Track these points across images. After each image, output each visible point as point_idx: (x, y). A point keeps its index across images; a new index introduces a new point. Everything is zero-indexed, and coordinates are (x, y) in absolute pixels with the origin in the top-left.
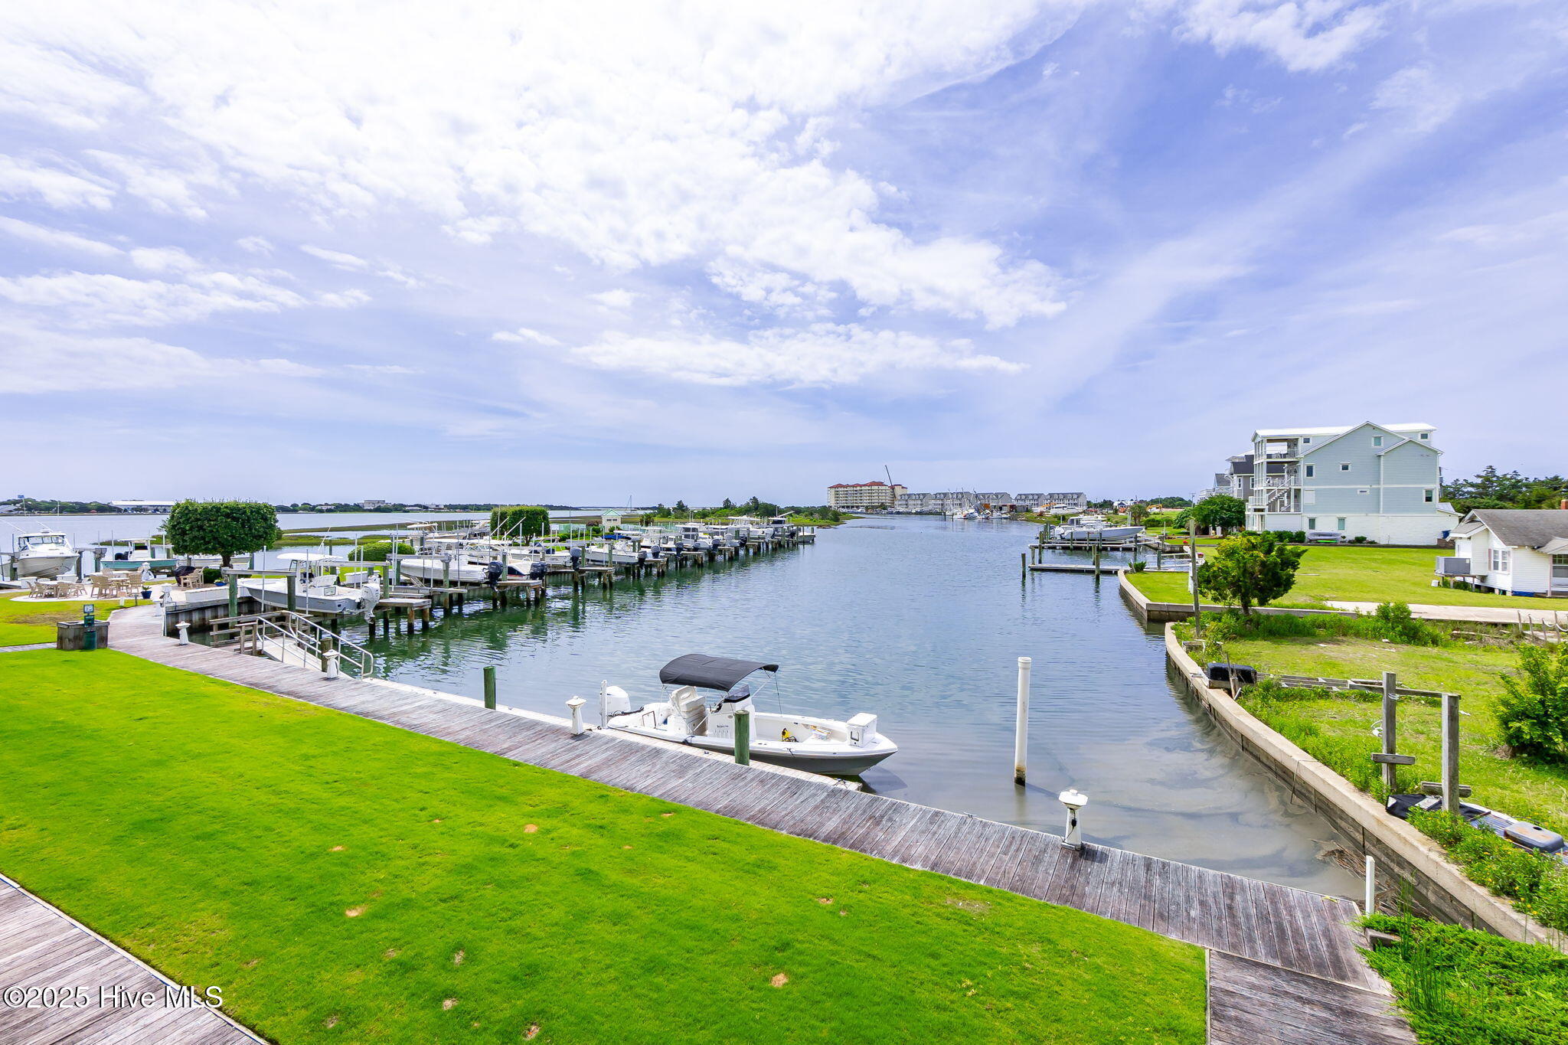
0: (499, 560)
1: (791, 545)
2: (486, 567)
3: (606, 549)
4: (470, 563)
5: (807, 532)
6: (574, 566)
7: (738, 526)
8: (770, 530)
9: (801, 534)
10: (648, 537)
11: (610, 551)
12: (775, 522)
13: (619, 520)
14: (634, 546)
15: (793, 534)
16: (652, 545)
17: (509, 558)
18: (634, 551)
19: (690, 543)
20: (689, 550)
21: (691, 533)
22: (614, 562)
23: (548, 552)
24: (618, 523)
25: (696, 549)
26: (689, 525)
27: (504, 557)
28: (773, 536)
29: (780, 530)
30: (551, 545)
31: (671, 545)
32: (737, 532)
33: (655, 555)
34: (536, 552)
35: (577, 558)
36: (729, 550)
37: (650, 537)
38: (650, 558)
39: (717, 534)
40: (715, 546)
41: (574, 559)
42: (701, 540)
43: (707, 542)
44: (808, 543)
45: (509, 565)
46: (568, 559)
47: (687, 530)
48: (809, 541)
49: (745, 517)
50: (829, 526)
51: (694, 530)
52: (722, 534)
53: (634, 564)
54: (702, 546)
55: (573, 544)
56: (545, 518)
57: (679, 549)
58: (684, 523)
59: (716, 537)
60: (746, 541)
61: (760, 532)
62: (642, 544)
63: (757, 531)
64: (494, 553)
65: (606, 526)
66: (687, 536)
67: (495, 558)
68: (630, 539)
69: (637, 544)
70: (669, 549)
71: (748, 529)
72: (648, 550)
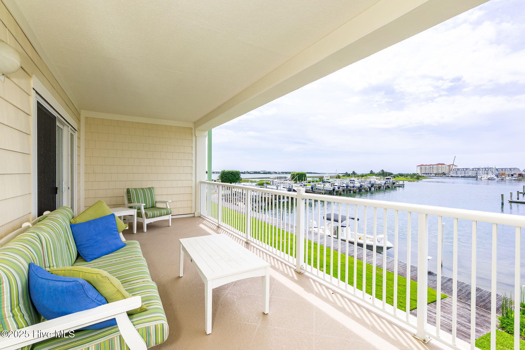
0: (291, 187)
1: (393, 187)
2: (287, 189)
3: (322, 186)
4: (283, 188)
5: (401, 183)
6: (312, 190)
7: (371, 180)
8: (384, 182)
9: (398, 183)
10: (337, 182)
11: (324, 186)
12: (387, 179)
13: (329, 177)
14: (331, 185)
15: (394, 183)
16: (338, 185)
17: (293, 187)
18: (332, 187)
19: (352, 185)
20: (351, 187)
21: (352, 182)
22: (325, 190)
23: (305, 185)
24: (329, 178)
25: (353, 187)
26: (352, 179)
27: (292, 186)
28: (385, 184)
29: (388, 182)
30: (306, 184)
31: (344, 185)
32: (370, 182)
33: (339, 188)
34: (301, 185)
35: (313, 188)
36: (366, 188)
37: (337, 183)
38: (337, 189)
39: (362, 182)
40: (361, 186)
41: (312, 188)
42: (356, 184)
43: (357, 185)
44: (401, 187)
45: (293, 189)
46: (310, 188)
47: (351, 180)
48: (402, 186)
49: (374, 177)
50: (414, 181)
51: (353, 180)
52: (364, 182)
53: (331, 191)
54: (356, 186)
55: (312, 184)
56: (305, 176)
57: (347, 187)
58: (350, 178)
59: (361, 183)
60: (373, 185)
61: (379, 182)
62: (334, 185)
63: (378, 182)
64: (289, 185)
65: (325, 179)
66: (351, 183)
67: (290, 186)
68: (330, 183)
69: (333, 184)
70: (344, 187)
71: (375, 181)
72: (336, 187)
